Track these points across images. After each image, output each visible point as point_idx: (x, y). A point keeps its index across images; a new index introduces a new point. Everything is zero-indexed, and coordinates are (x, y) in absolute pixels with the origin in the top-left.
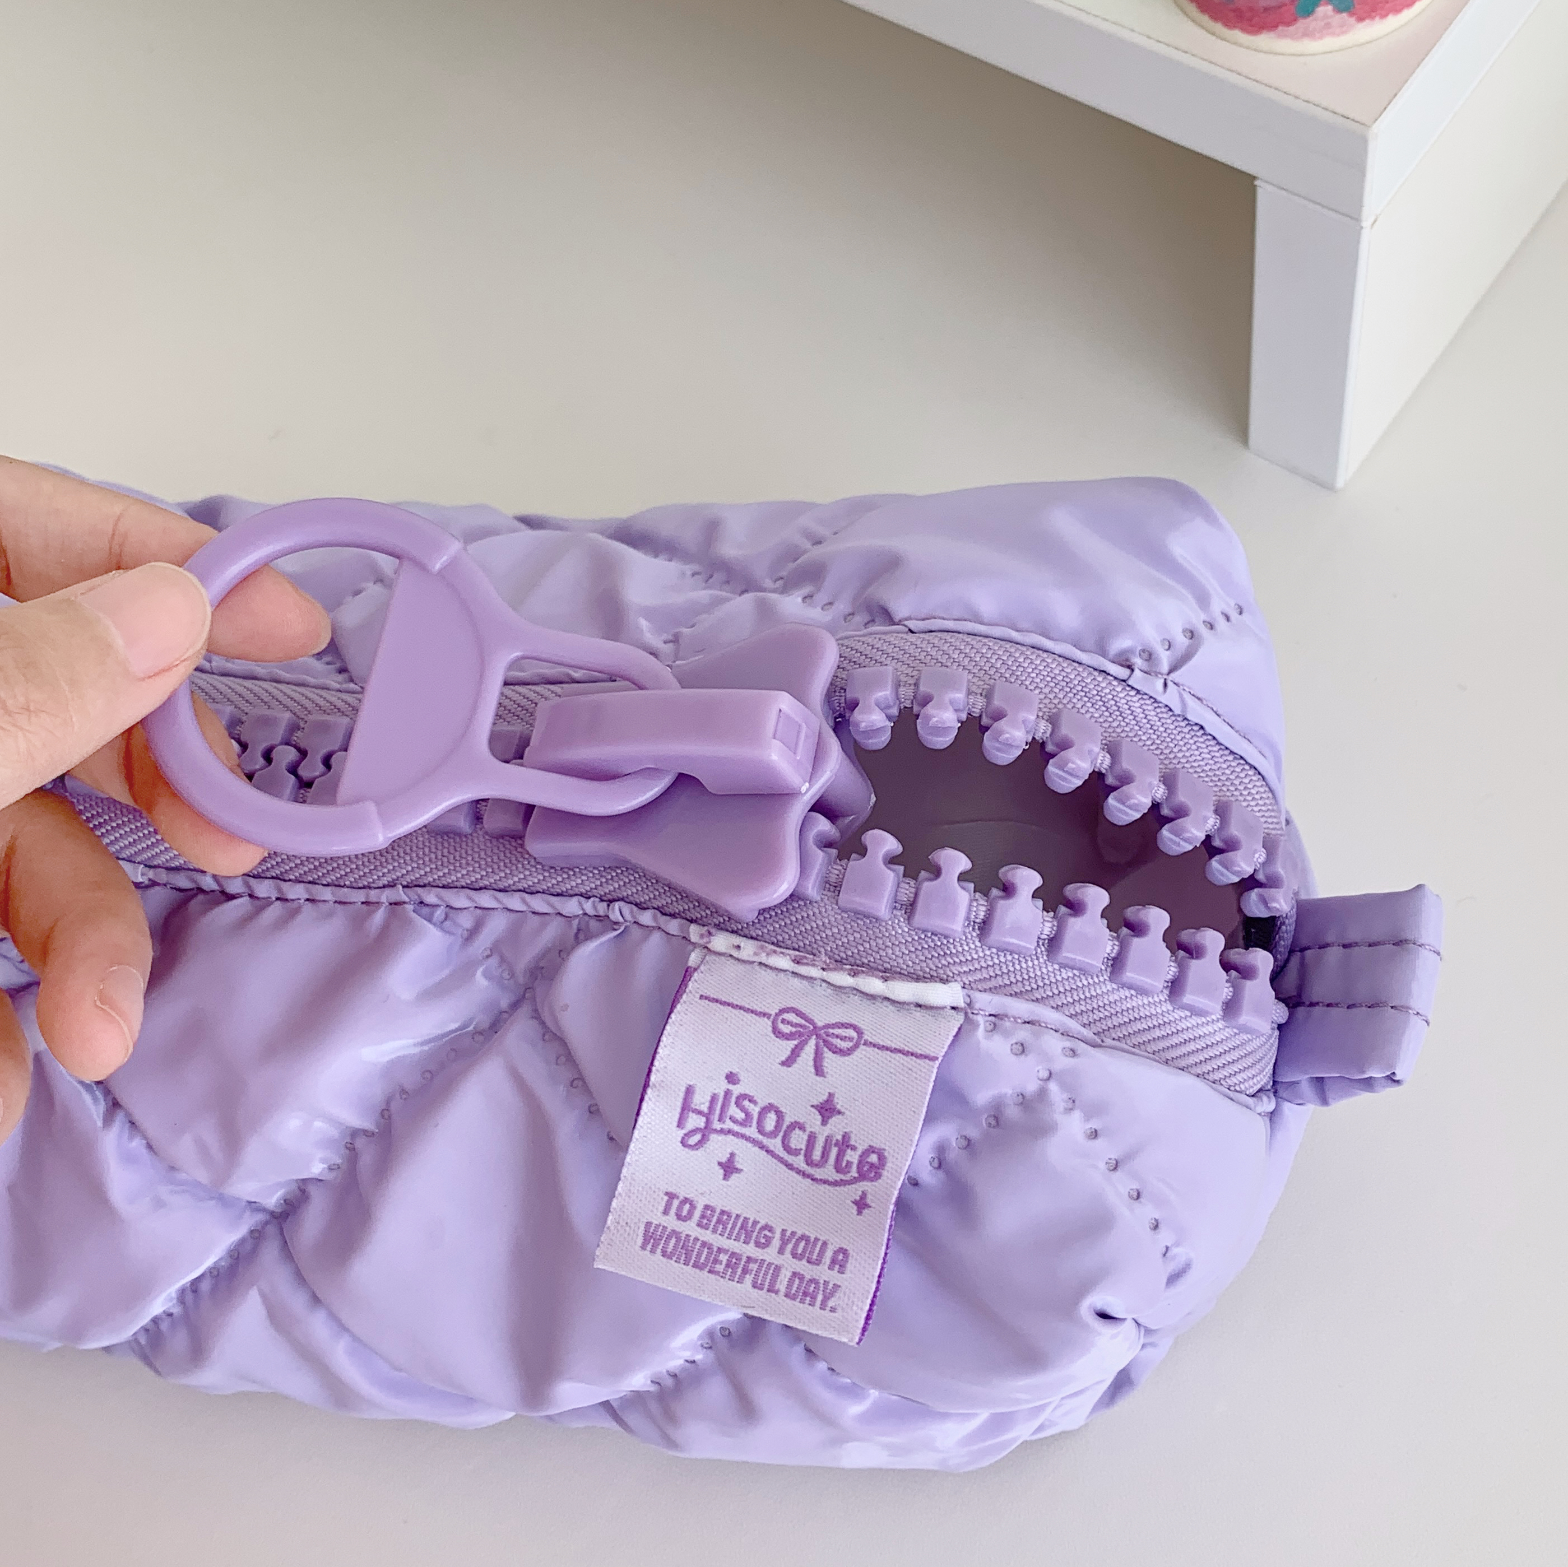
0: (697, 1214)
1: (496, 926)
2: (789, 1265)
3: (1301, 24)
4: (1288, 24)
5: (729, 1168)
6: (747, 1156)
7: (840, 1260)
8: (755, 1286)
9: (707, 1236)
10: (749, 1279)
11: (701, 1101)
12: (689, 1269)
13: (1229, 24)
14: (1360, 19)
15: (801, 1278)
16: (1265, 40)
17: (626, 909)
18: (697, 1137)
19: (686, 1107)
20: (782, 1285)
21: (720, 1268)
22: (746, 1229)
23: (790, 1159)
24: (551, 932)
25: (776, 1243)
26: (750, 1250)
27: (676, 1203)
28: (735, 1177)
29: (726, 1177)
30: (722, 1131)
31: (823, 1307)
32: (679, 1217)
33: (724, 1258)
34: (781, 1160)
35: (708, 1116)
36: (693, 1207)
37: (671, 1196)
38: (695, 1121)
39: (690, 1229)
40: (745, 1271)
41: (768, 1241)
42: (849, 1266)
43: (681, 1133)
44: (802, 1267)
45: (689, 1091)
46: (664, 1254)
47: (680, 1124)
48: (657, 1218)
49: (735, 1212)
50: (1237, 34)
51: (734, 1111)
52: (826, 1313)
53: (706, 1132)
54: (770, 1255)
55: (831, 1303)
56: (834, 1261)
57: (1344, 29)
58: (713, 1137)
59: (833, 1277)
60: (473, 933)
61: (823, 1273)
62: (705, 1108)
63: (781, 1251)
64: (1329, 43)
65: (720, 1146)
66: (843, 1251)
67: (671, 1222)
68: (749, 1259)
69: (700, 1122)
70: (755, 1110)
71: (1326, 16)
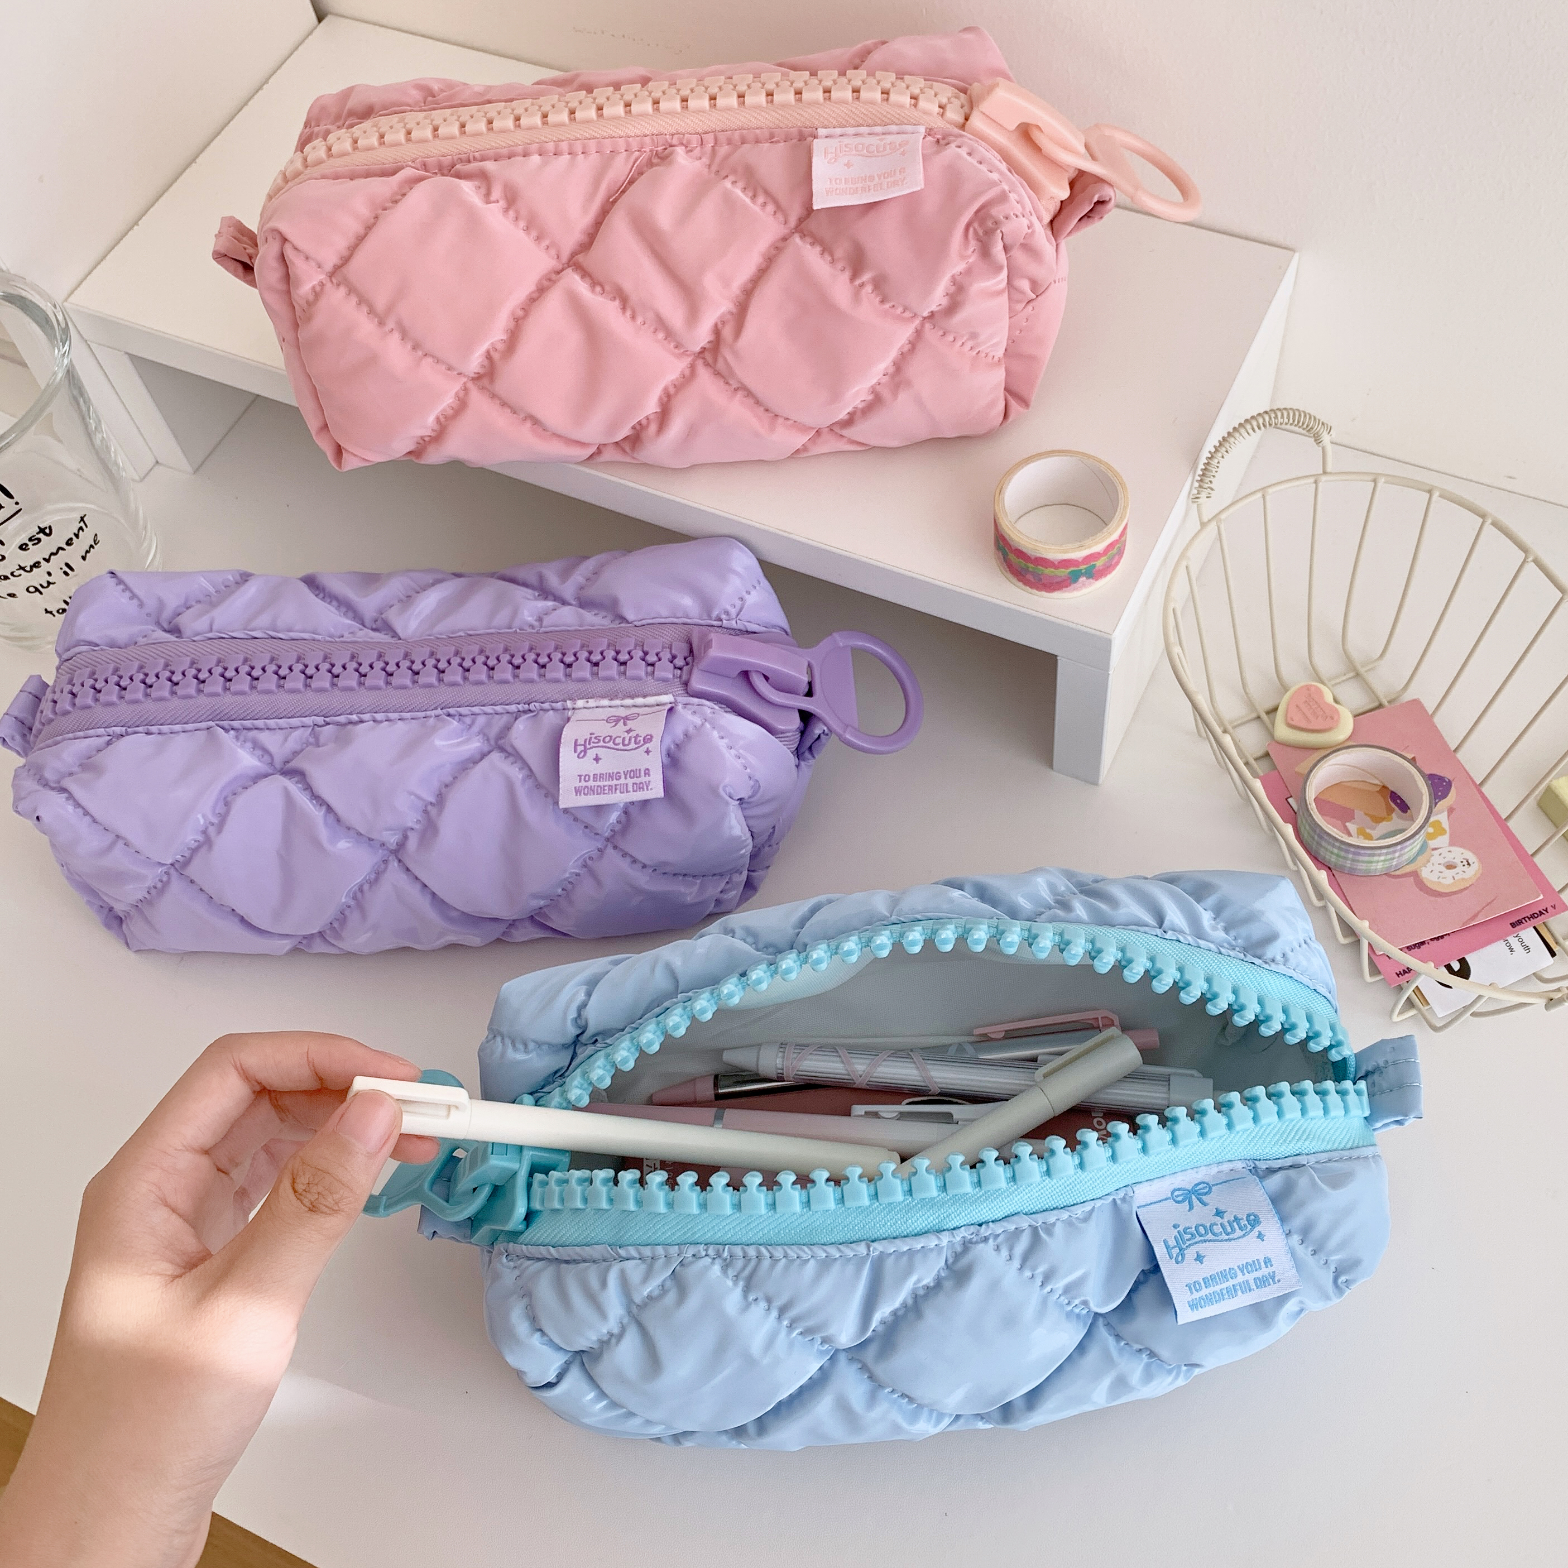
0: (592, 778)
1: (481, 720)
2: (630, 781)
3: (1073, 586)
4: (1067, 587)
5: (597, 759)
6: (601, 752)
7: (647, 772)
8: (621, 793)
9: (598, 783)
10: (618, 791)
11: (581, 741)
12: (596, 796)
13: (1038, 589)
14: (1097, 580)
15: (636, 784)
16: (1056, 595)
17: (537, 704)
18: (583, 754)
19: (576, 745)
20: (630, 788)
21: (606, 792)
22: (611, 776)
23: (617, 747)
24: (505, 718)
25: (623, 776)
26: (615, 782)
27: (583, 778)
28: (600, 761)
29: (597, 762)
30: (591, 748)
31: (647, 790)
32: (586, 781)
33: (606, 788)
34: (613, 749)
35: (585, 745)
36: (589, 776)
37: (580, 776)
38: (580, 748)
39: (591, 783)
40: (616, 789)
41: (620, 777)
42: (651, 773)
43: (576, 754)
44: (635, 780)
45: (576, 741)
46: (584, 794)
47: (575, 751)
48: (578, 784)
49: (604, 773)
50: (1044, 593)
51: (593, 740)
52: (649, 791)
53: (585, 751)
54: (623, 781)
55: (650, 788)
56: (645, 774)
57: (1090, 584)
58: (588, 751)
59: (647, 779)
60: (470, 726)
61: (643, 779)
62: (583, 743)
63: (626, 778)
64: (1085, 591)
65: (591, 753)
66: (648, 769)
67: (583, 784)
68: (616, 785)
69: (582, 748)
70: (602, 739)
71: (1083, 581)
